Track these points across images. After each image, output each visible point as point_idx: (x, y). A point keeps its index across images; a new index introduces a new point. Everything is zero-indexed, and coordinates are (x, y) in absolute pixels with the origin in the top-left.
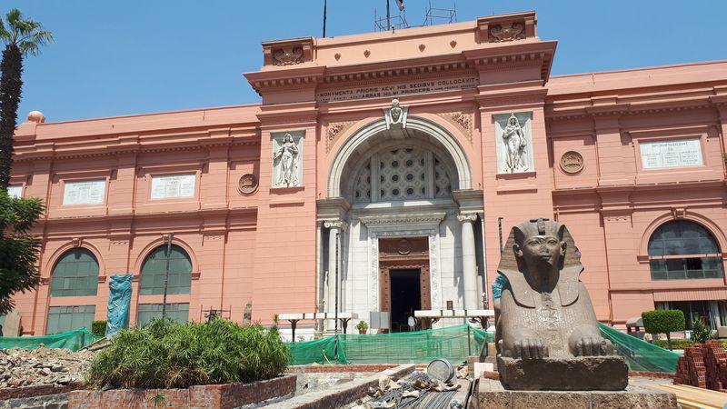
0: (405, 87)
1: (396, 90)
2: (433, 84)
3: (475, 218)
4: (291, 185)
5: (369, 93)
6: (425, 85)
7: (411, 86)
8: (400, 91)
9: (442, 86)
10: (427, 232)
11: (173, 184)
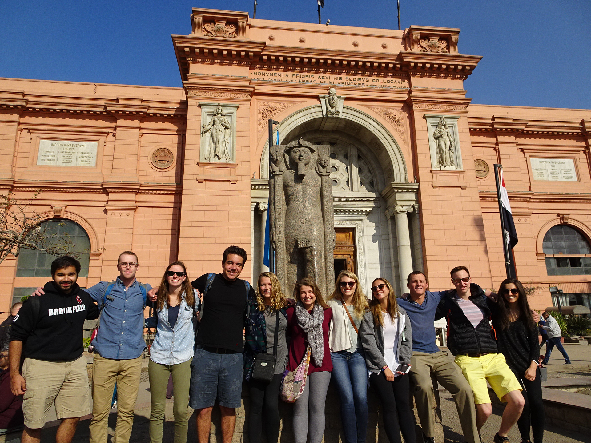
0: (341, 79)
1: (332, 80)
2: (367, 80)
3: (411, 210)
4: (223, 161)
5: (305, 79)
6: (360, 80)
7: (347, 79)
8: (336, 82)
9: (375, 83)
10: (354, 222)
11: (69, 151)
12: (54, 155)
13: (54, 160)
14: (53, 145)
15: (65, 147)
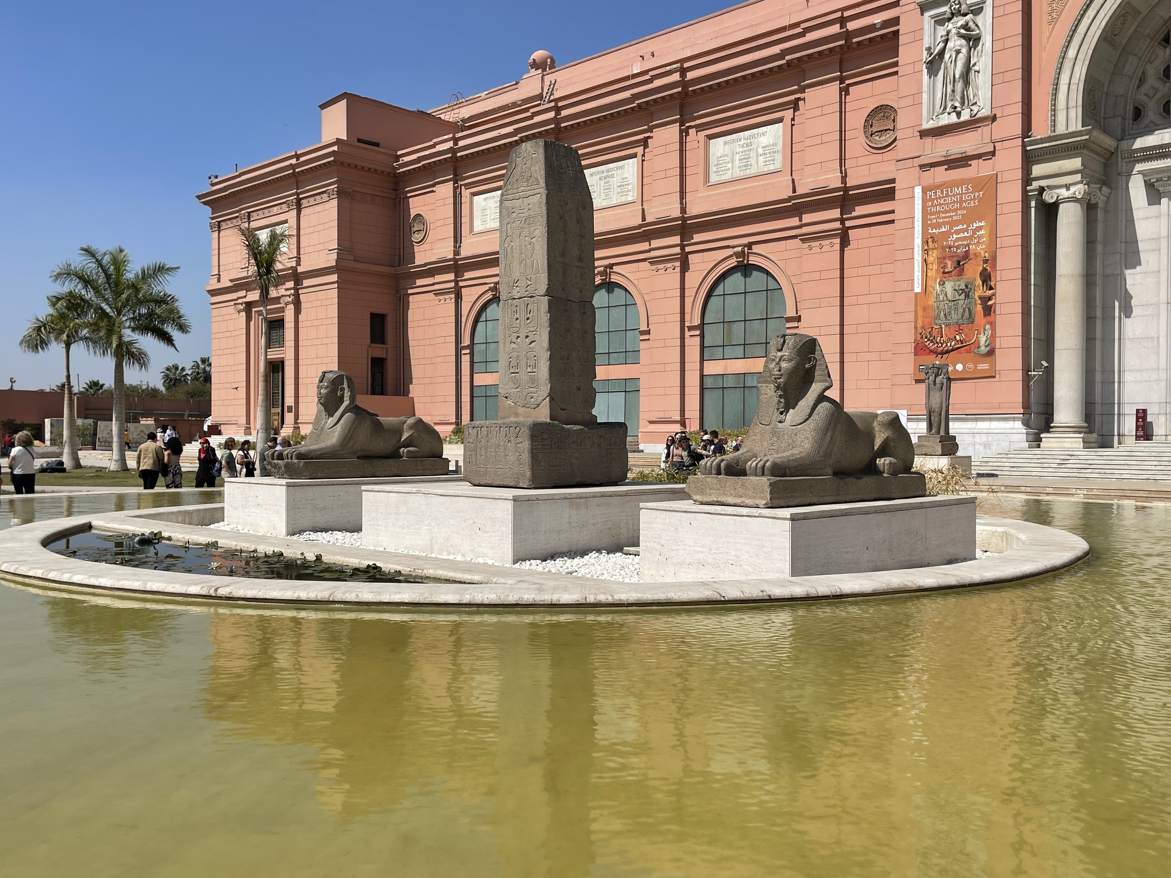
4: (966, 116)
11: (745, 149)
12: (728, 160)
13: (729, 169)
14: (725, 143)
15: (741, 143)
